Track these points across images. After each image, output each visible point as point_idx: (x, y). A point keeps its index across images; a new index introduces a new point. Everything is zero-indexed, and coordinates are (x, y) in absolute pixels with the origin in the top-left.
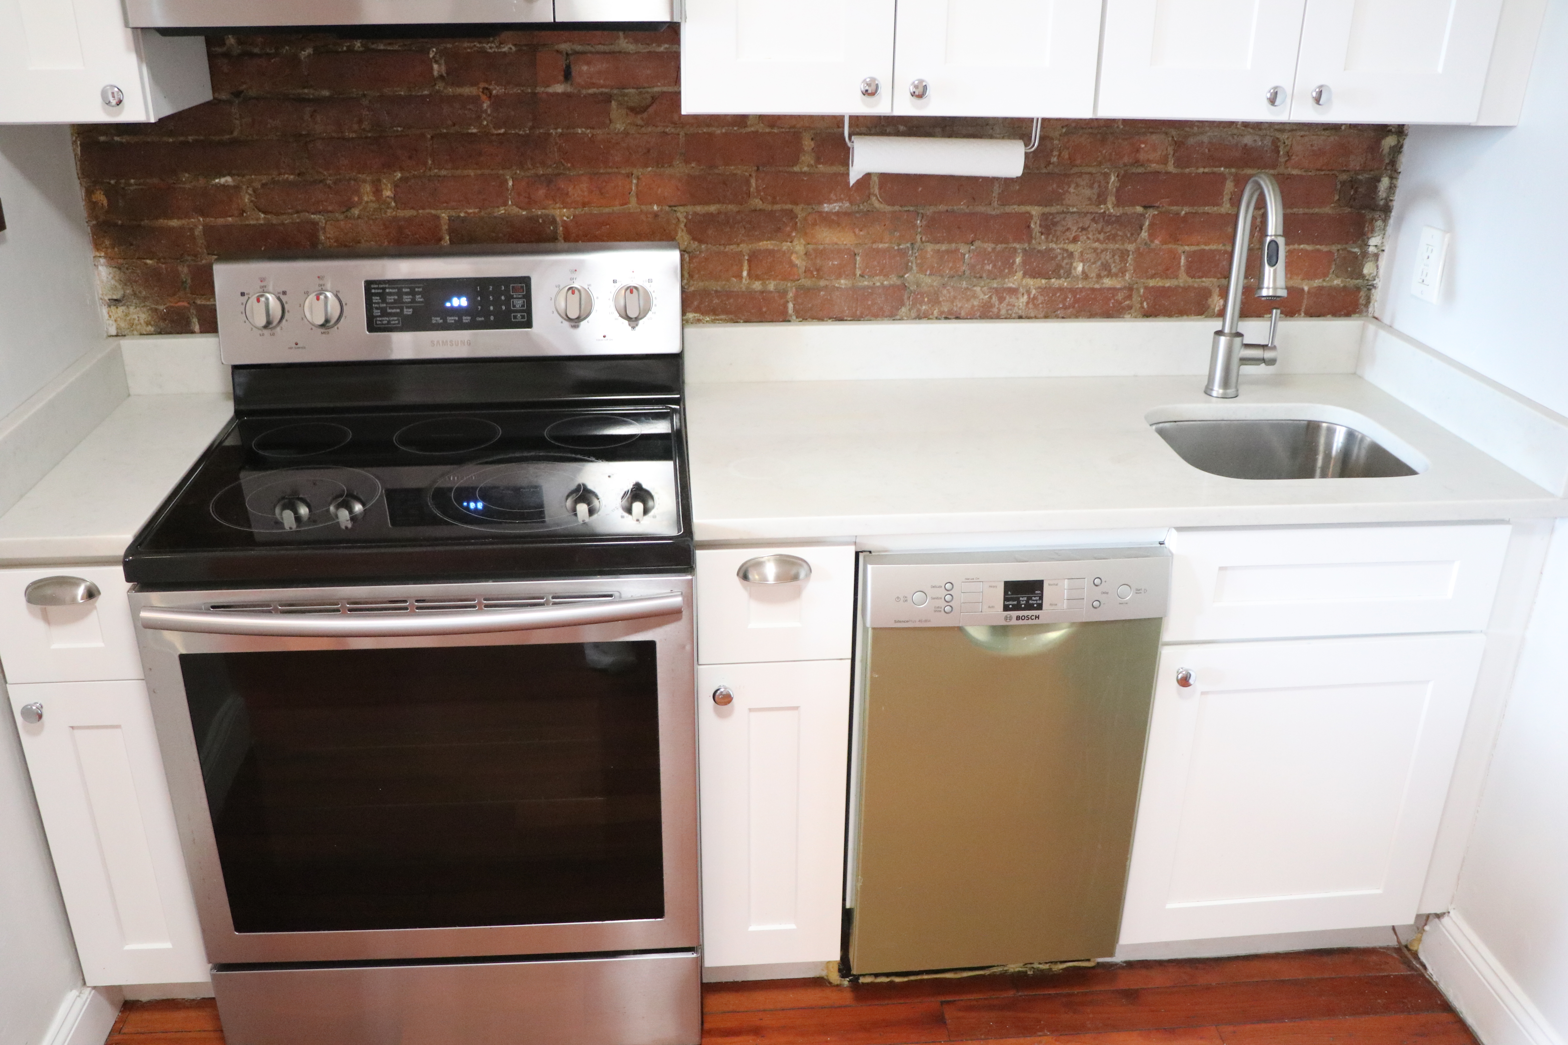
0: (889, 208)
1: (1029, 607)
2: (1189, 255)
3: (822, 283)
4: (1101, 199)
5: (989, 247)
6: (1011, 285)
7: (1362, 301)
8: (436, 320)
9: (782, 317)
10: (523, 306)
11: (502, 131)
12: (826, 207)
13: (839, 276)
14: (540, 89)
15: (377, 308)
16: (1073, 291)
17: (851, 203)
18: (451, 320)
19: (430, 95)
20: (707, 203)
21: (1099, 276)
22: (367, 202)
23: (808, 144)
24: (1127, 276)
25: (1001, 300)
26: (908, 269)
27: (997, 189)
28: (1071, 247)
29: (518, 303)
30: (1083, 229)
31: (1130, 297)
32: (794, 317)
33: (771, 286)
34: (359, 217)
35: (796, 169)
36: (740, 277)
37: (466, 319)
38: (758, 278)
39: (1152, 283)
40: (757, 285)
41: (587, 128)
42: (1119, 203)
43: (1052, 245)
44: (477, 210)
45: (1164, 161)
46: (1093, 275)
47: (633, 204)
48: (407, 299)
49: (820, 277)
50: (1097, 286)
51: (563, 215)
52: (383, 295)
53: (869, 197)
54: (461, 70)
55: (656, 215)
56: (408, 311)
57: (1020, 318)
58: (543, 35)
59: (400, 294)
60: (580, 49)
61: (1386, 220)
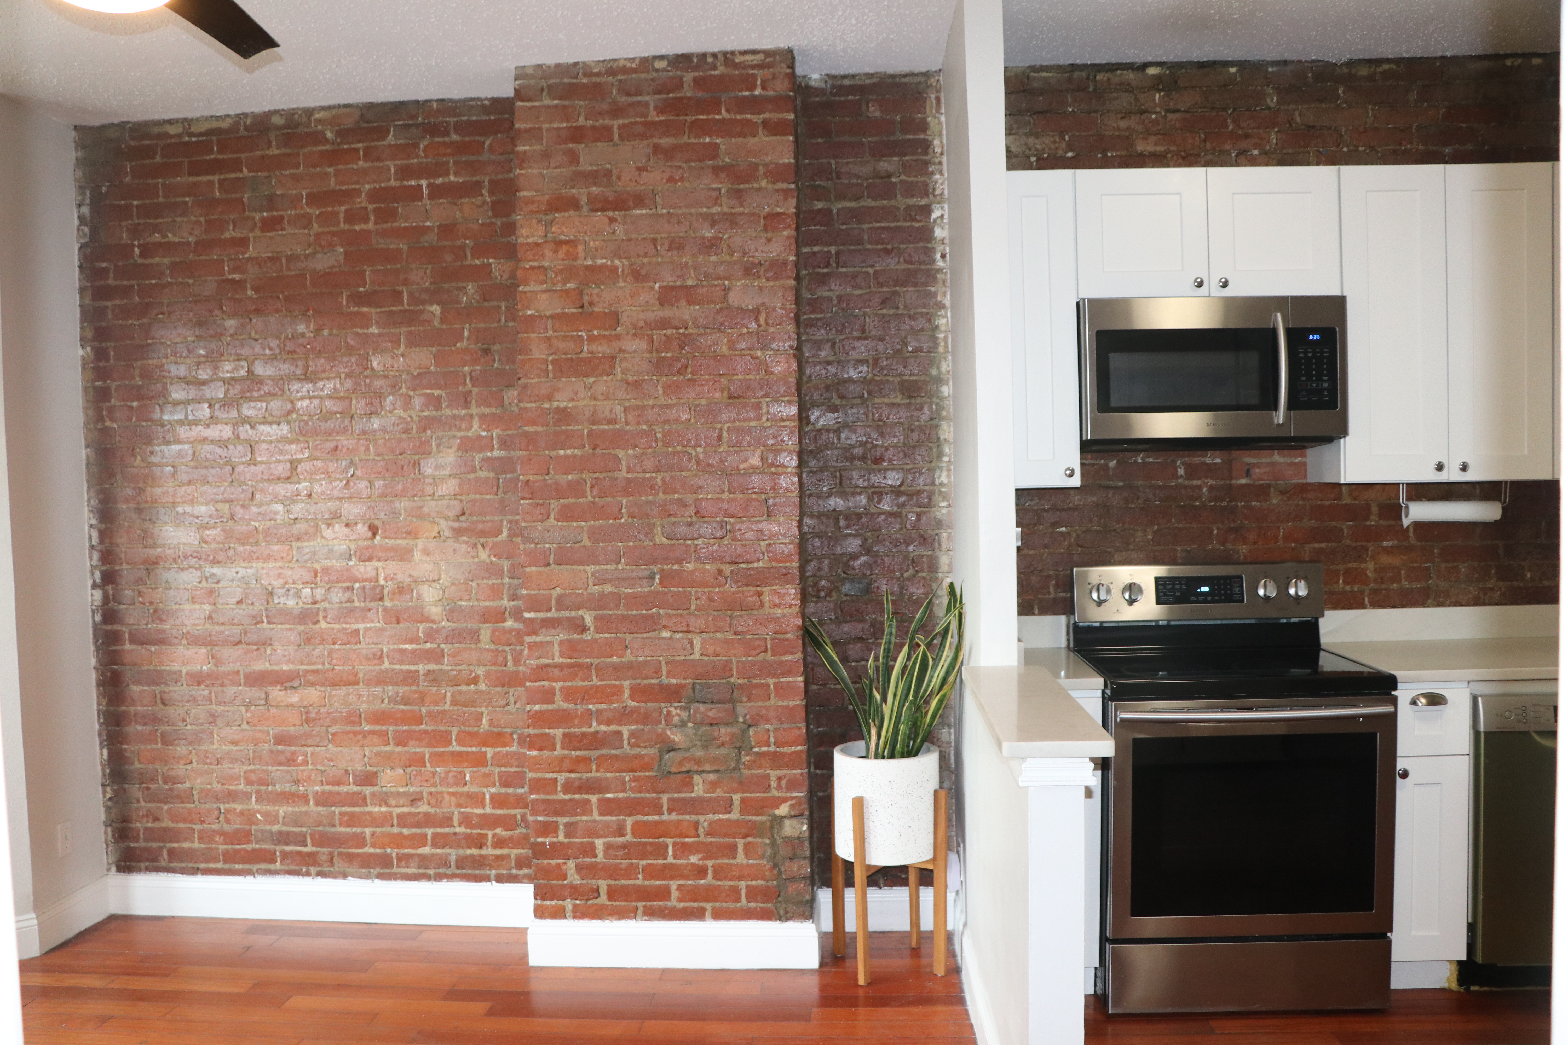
0: (1419, 544)
3: (1383, 586)
4: (1538, 535)
5: (1476, 565)
6: (1490, 586)
8: (1193, 599)
9: (1362, 606)
10: (1239, 591)
11: (1213, 503)
12: (1385, 544)
13: (1393, 583)
14: (1234, 482)
15: (1162, 592)
16: (1526, 588)
18: (1201, 598)
19: (1176, 485)
20: (1320, 542)
21: (1541, 580)
22: (1138, 542)
23: (1375, 509)
25: (1485, 594)
26: (1431, 578)
28: (1524, 564)
29: (1237, 590)
30: (1528, 553)
32: (1368, 606)
33: (1356, 588)
34: (1133, 550)
35: (1368, 523)
36: (1337, 582)
37: (1209, 598)
38: (1348, 584)
40: (1348, 588)
41: (1257, 502)
42: (1548, 538)
43: (1513, 562)
44: (1196, 547)
46: (1535, 579)
47: (1281, 543)
48: (1177, 587)
49: (1382, 583)
50: (1539, 585)
51: (1244, 550)
52: (1165, 585)
53: (1408, 537)
54: (1192, 472)
55: (1293, 549)
56: (1178, 594)
57: (1497, 604)
58: (1235, 453)
59: (1174, 584)
60: (1254, 461)
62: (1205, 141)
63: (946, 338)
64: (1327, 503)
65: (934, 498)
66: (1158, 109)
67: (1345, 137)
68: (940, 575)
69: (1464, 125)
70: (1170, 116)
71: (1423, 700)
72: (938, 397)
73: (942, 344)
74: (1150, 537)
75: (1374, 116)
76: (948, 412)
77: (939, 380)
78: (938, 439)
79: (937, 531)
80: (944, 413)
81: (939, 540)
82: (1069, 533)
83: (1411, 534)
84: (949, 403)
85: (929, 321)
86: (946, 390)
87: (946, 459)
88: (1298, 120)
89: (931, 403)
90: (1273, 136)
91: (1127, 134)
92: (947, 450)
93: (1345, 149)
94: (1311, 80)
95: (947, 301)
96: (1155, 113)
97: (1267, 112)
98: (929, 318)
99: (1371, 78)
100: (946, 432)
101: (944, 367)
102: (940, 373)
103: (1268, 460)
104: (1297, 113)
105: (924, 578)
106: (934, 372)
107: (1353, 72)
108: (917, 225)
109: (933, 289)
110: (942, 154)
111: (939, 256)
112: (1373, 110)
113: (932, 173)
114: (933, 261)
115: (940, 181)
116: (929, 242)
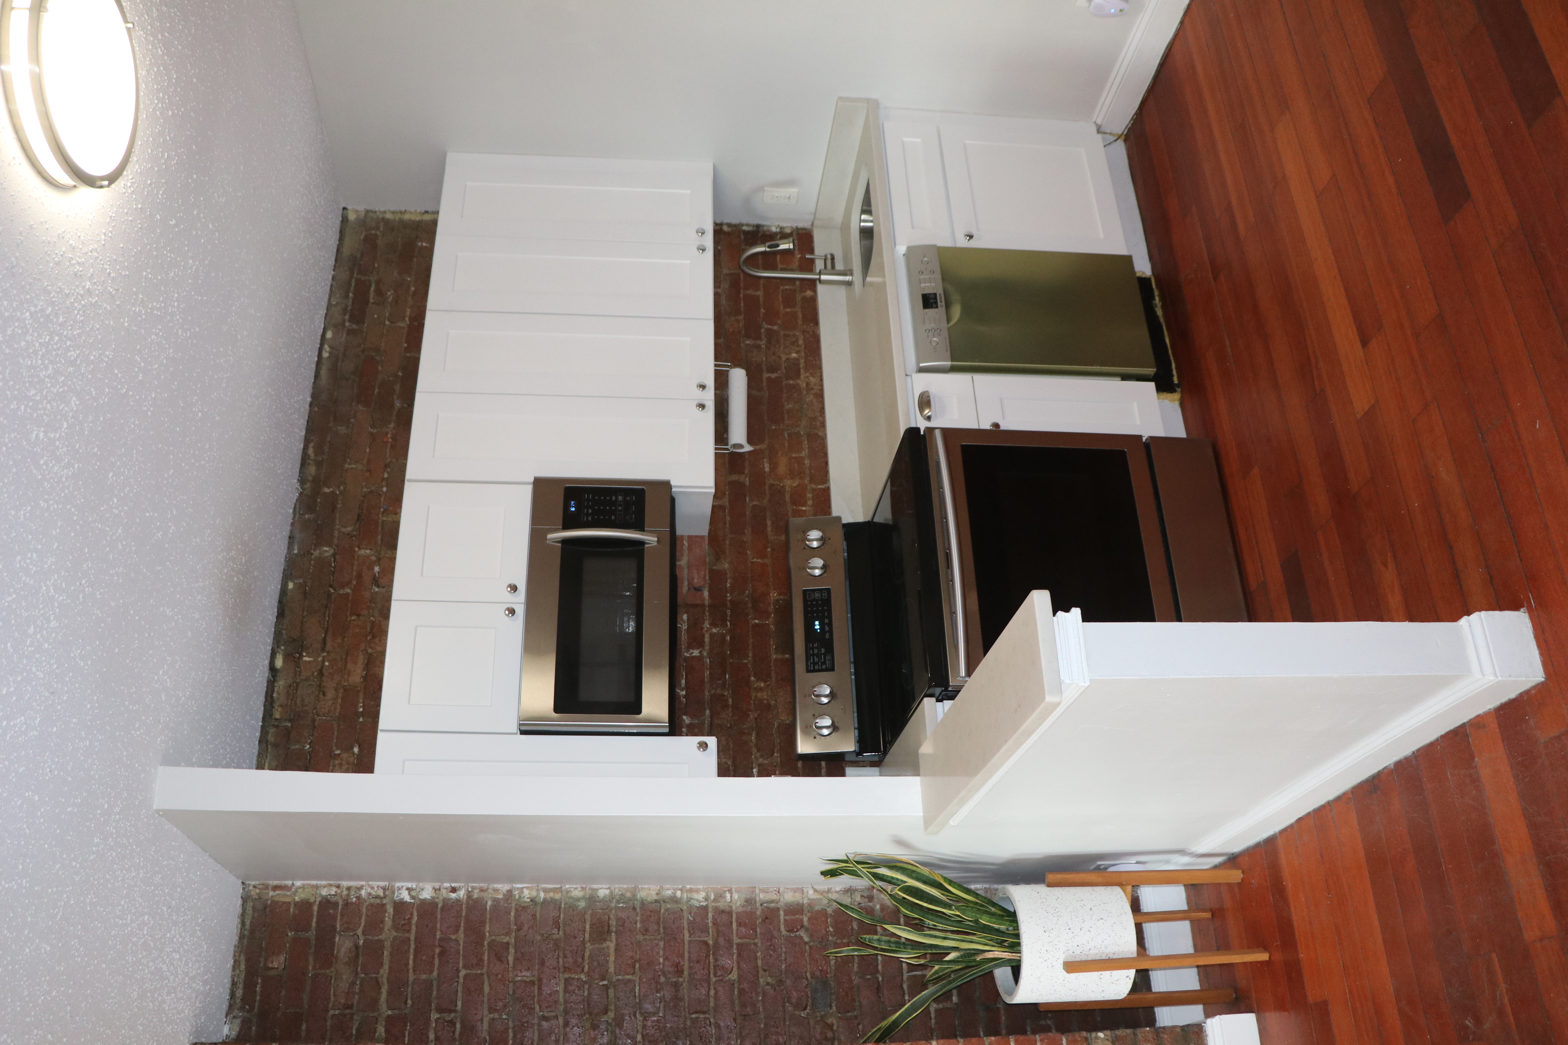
0: (767, 442)
1: (935, 298)
2: (785, 307)
3: (807, 472)
4: (758, 347)
5: (785, 395)
6: (805, 385)
7: (804, 230)
8: (827, 636)
9: (827, 491)
10: (819, 593)
11: (728, 623)
12: (767, 469)
13: (804, 464)
14: (707, 603)
15: (822, 667)
16: (806, 356)
17: (765, 458)
18: (827, 628)
19: (710, 658)
20: (766, 526)
21: (798, 346)
22: (767, 696)
23: (734, 477)
24: (798, 334)
25: (812, 389)
26: (799, 432)
27: (754, 392)
28: (784, 359)
29: (817, 595)
30: (774, 354)
31: (808, 332)
32: (827, 485)
33: (810, 495)
34: (776, 699)
35: (747, 483)
36: (805, 511)
37: (826, 621)
38: (805, 502)
39: (800, 322)
40: (810, 502)
41: (727, 582)
42: (761, 339)
43: (783, 368)
44: (772, 639)
45: (738, 321)
46: (797, 349)
47: (767, 561)
48: (816, 651)
49: (804, 473)
50: (803, 346)
51: (774, 595)
52: (814, 664)
53: (761, 450)
54: (696, 641)
55: (773, 550)
56: (823, 651)
57: (821, 380)
58: (680, 601)
59: (813, 655)
60: (686, 583)
61: (763, 226)
62: (359, 615)
63: (546, 891)
64: (728, 518)
65: (722, 908)
66: (320, 659)
67: (373, 488)
68: (805, 901)
69: (376, 390)
70: (329, 647)
71: (927, 410)
72: (611, 901)
73: (551, 894)
74: (762, 685)
75: (356, 463)
76: (627, 890)
77: (592, 899)
78: (656, 901)
79: (758, 905)
80: (628, 895)
81: (767, 902)
82: (759, 765)
83: (758, 447)
84: (619, 888)
85: (525, 908)
86: (603, 893)
87: (679, 894)
88: (349, 529)
89: (617, 908)
90: (362, 552)
91: (342, 690)
92: (669, 892)
93: (385, 489)
94: (312, 516)
95: (504, 887)
96: (323, 661)
97: (337, 557)
98: (522, 909)
99: (319, 464)
100: (648, 892)
101: (577, 893)
102: (583, 898)
103: (686, 571)
104: (344, 530)
105: (809, 919)
106: (582, 904)
107: (310, 478)
108: (415, 918)
109: (489, 903)
110: (338, 887)
111: (453, 895)
112: (350, 464)
113: (358, 898)
114: (458, 901)
115: (369, 890)
116: (436, 904)
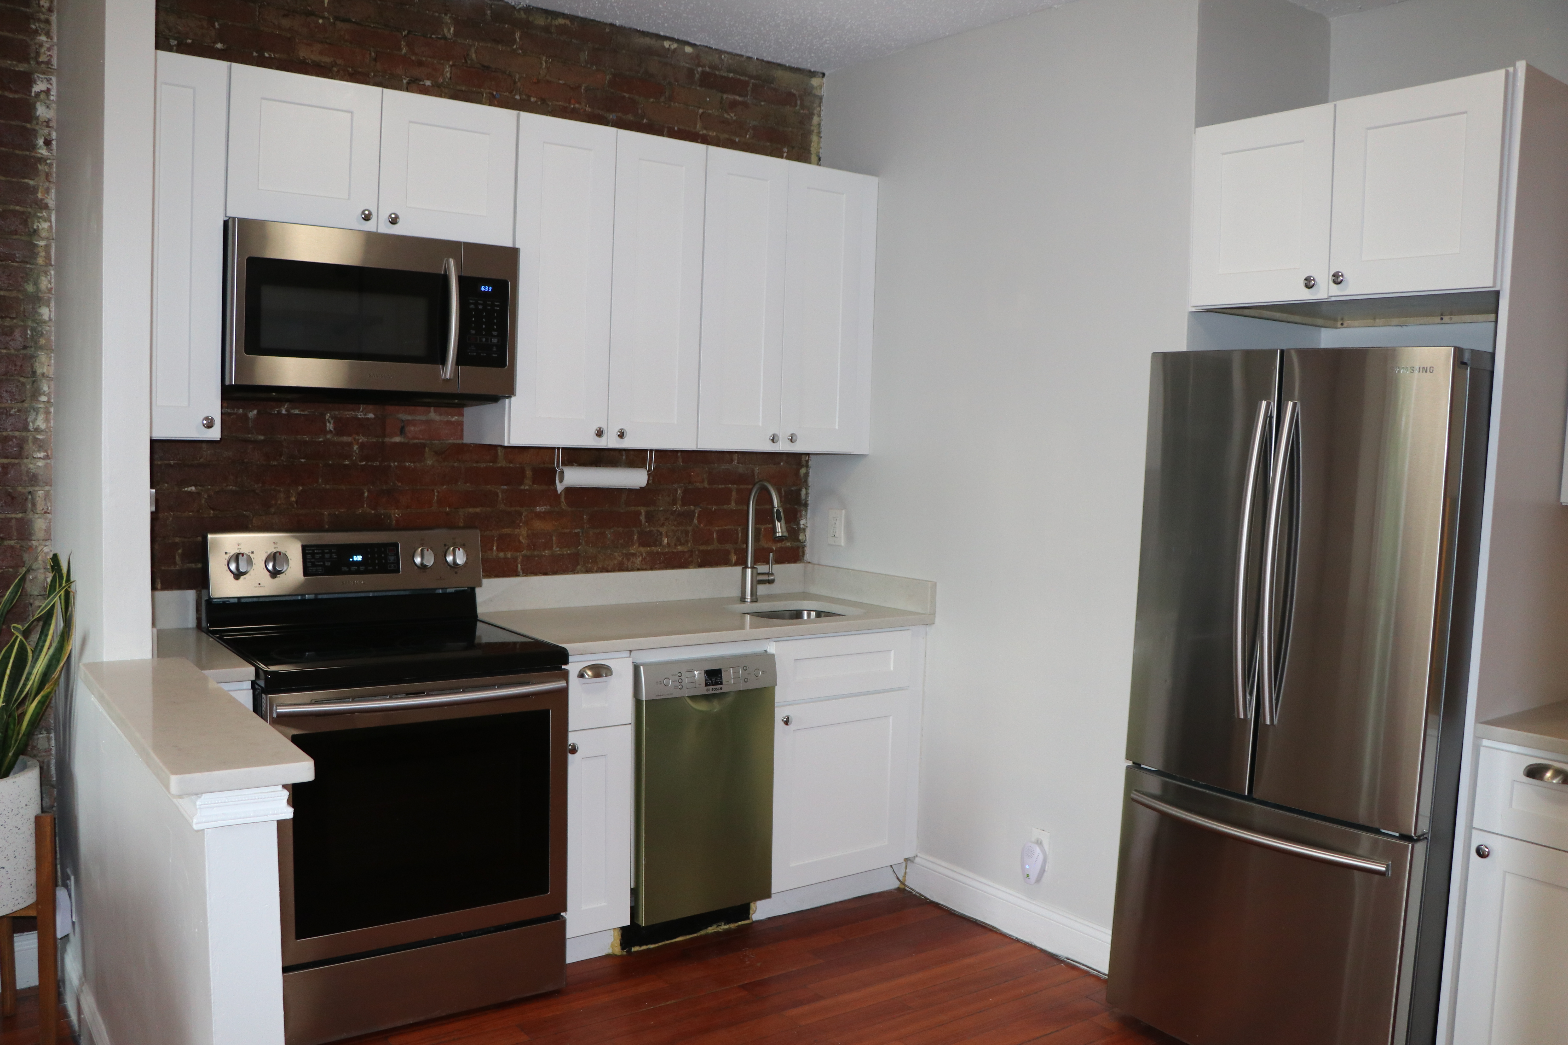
0: (570, 509)
1: (717, 684)
2: (718, 532)
3: (536, 553)
4: (674, 502)
5: (621, 530)
6: (632, 551)
7: (801, 554)
8: (345, 569)
9: (515, 574)
10: (394, 560)
11: (364, 463)
12: (538, 509)
13: (544, 550)
14: (387, 440)
15: (309, 562)
16: (664, 554)
17: (551, 506)
18: (354, 568)
19: (323, 441)
20: (475, 506)
21: (676, 545)
22: (280, 504)
23: (529, 473)
24: (689, 544)
25: (628, 560)
26: (580, 544)
27: (624, 497)
28: (661, 529)
29: (392, 558)
30: (666, 519)
31: (691, 556)
32: (521, 573)
33: (509, 555)
34: (274, 513)
35: (522, 487)
36: (492, 549)
37: (362, 568)
38: (502, 550)
39: (702, 548)
41: (411, 462)
42: (683, 505)
43: (652, 528)
44: (345, 510)
45: (702, 482)
46: (672, 544)
47: (435, 507)
48: (327, 556)
49: (534, 550)
50: (675, 551)
51: (396, 514)
52: (313, 554)
53: (560, 503)
54: (343, 427)
55: (448, 514)
56: (328, 564)
57: (638, 570)
58: (390, 409)
59: (323, 553)
60: (409, 418)
61: (806, 511)
62: (375, 60)
63: (47, 247)
64: (483, 465)
65: (26, 447)
66: (325, 14)
67: (519, 84)
68: (34, 543)
69: (627, 95)
70: (340, 25)
71: (590, 673)
72: (34, 321)
73: (43, 254)
74: (293, 499)
75: (548, 68)
76: (48, 340)
77: (37, 300)
78: (34, 373)
79: (30, 489)
80: (42, 341)
81: (33, 499)
82: (199, 494)
83: (563, 499)
84: (50, 330)
85: (25, 222)
86: (45, 312)
87: (44, 398)
88: (474, 56)
89: (25, 328)
90: (448, 69)
91: (289, 35)
92: (45, 388)
93: (518, 97)
94: (488, 17)
95: (51, 200)
96: (324, 17)
97: (443, 42)
98: (25, 219)
99: (547, 29)
100: (45, 364)
101: (44, 283)
102: (38, 290)
103: (423, 418)
104: (473, 50)
105: (12, 547)
106: (30, 288)
107: (531, 19)
108: (11, 96)
109: (31, 182)
110: (50, 10)
111: (41, 142)
112: (546, 62)
113: (36, 32)
114: (34, 147)
115: (47, 45)
116: (30, 122)
